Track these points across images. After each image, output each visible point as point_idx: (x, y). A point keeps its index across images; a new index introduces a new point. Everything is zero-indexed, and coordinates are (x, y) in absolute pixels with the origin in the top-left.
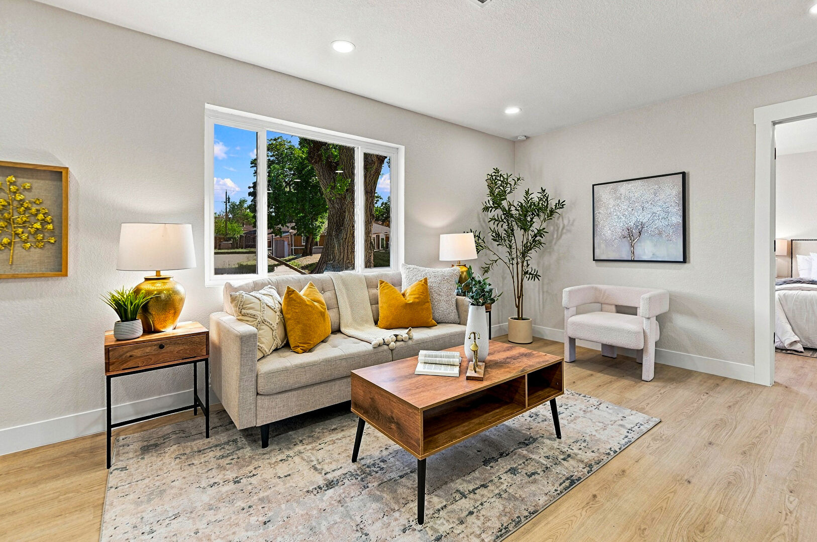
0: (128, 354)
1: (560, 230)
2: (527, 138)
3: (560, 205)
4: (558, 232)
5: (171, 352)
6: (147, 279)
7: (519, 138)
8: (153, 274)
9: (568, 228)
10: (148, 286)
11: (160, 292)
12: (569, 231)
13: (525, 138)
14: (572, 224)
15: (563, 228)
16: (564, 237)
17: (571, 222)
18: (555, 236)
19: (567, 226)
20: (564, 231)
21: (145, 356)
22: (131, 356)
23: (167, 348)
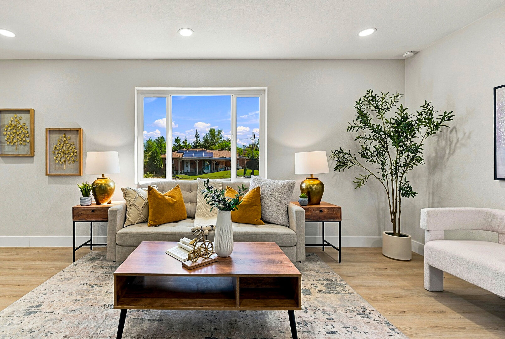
0: (81, 212)
1: (454, 144)
2: (415, 53)
3: (447, 117)
4: (450, 148)
5: (97, 215)
6: (98, 178)
7: (404, 56)
8: (101, 176)
9: (463, 142)
10: (99, 182)
11: (101, 185)
12: (463, 145)
13: (412, 54)
14: (469, 137)
15: (458, 141)
16: (458, 151)
17: (467, 134)
18: (447, 152)
19: (462, 139)
20: (458, 145)
21: (87, 214)
22: (82, 214)
23: (97, 213)
